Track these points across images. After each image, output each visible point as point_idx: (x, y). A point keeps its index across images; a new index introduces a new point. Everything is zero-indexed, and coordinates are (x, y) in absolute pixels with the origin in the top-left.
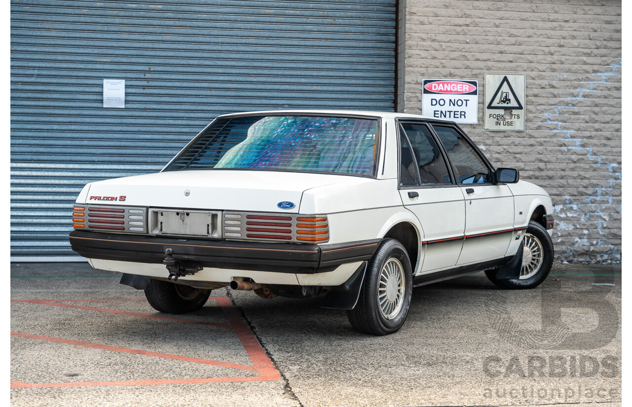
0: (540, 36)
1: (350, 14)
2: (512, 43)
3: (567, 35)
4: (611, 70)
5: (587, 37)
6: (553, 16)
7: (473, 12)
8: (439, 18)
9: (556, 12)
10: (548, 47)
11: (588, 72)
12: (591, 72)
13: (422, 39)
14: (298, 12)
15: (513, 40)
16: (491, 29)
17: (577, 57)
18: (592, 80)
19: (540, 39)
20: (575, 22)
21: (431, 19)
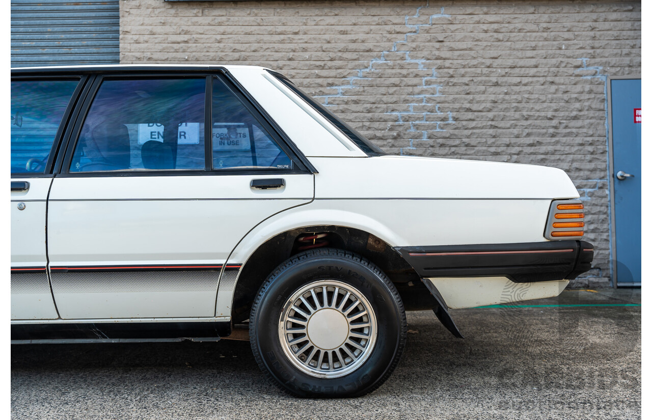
0: (267, 50)
1: (86, 42)
2: (235, 58)
3: (297, 48)
4: (348, 83)
5: (320, 49)
6: (280, 29)
7: (191, 28)
8: (156, 36)
9: (284, 24)
10: (277, 61)
11: (321, 86)
12: (326, 85)
13: (137, 58)
14: (34, 44)
15: (236, 55)
16: (213, 45)
17: (309, 71)
18: (327, 94)
19: (265, 53)
20: (305, 33)
21: (146, 38)
